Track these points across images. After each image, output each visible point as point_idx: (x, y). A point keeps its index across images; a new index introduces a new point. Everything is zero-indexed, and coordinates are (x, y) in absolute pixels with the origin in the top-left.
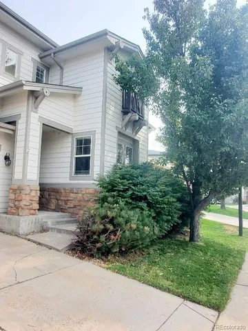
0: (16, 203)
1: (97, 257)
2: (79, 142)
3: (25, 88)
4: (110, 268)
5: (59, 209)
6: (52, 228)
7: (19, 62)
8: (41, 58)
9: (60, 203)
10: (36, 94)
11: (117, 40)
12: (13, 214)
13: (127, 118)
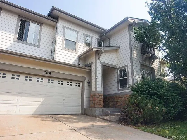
0: (94, 102)
1: (132, 124)
2: (121, 72)
3: (93, 50)
4: (138, 129)
5: (114, 106)
6: (110, 114)
7: (91, 40)
8: (100, 37)
9: (114, 103)
10: (98, 52)
11: (133, 20)
12: (92, 107)
13: (145, 56)
